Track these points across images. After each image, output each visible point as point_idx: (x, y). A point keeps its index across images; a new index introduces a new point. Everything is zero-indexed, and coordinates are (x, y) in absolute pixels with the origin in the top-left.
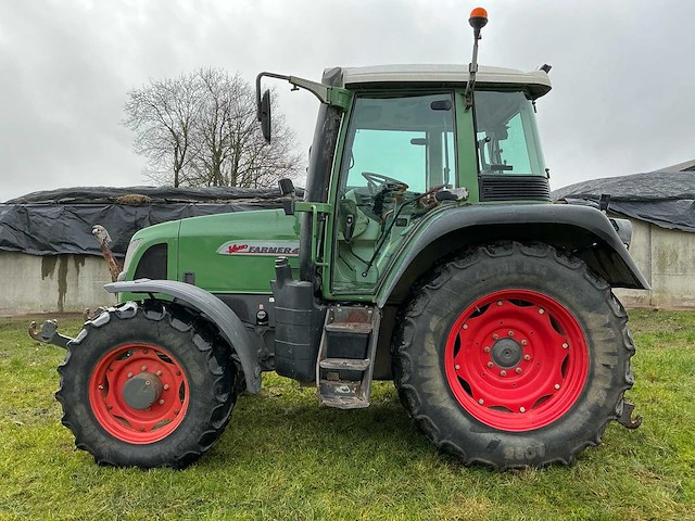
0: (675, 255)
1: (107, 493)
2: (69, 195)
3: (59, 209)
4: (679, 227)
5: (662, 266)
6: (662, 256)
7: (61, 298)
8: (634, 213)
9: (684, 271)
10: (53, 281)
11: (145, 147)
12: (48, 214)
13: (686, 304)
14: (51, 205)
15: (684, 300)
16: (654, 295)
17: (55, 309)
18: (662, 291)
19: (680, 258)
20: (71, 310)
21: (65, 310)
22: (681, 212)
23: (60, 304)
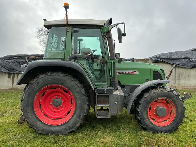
0: (183, 74)
1: (13, 135)
2: (16, 57)
3: (13, 60)
4: (183, 66)
5: (179, 77)
6: (179, 74)
7: (13, 85)
8: (171, 62)
9: (185, 79)
10: (11, 80)
11: (41, 44)
12: (10, 62)
13: (186, 88)
14: (10, 59)
15: (185, 87)
16: (177, 85)
17: (11, 88)
18: (179, 84)
19: (184, 75)
20: (15, 88)
21: (14, 88)
22: (184, 62)
23: (13, 86)
